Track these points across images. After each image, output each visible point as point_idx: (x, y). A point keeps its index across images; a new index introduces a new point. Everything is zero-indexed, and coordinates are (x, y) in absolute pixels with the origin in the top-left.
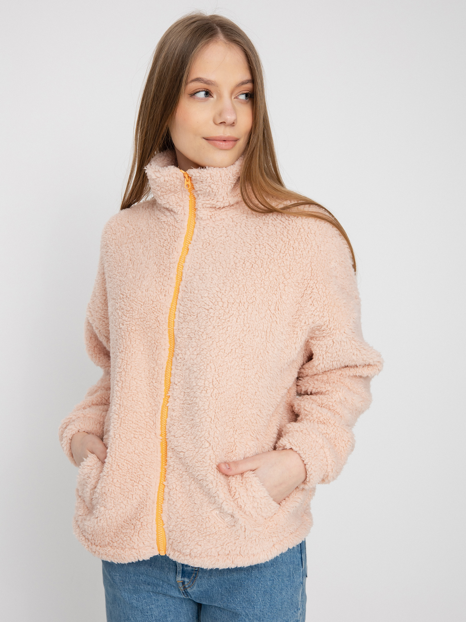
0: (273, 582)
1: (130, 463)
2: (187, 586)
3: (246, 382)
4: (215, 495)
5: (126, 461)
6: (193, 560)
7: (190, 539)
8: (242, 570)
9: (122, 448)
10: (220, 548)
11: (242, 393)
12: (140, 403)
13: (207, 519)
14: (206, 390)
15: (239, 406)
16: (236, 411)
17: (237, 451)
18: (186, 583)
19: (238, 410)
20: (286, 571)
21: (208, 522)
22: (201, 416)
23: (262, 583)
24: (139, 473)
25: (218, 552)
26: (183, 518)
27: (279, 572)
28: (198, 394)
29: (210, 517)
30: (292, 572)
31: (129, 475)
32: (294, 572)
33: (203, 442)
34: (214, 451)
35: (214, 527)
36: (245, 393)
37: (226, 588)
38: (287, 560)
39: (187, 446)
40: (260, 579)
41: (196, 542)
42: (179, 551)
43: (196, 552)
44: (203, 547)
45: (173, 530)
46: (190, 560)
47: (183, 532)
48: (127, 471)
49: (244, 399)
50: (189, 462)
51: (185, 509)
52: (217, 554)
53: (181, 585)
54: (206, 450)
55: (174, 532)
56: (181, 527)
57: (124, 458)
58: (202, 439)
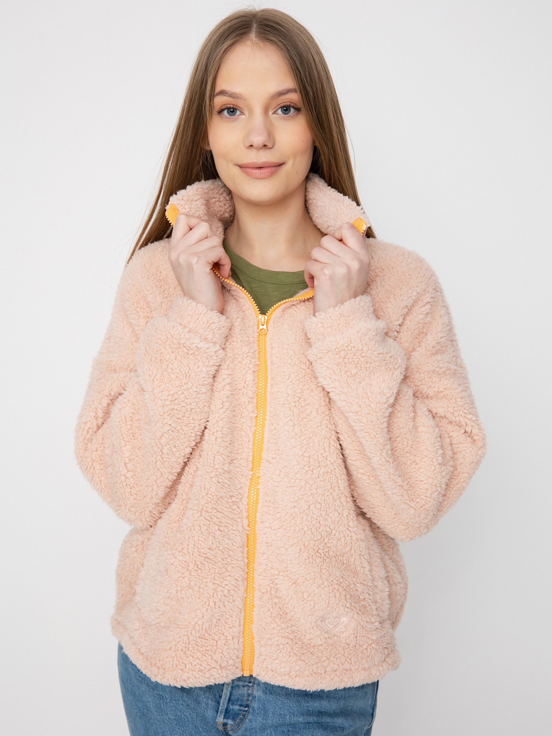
1: (212, 562)
2: (229, 730)
5: (207, 560)
9: (203, 544)
12: (226, 486)
24: (224, 574)
31: (211, 578)
48: (208, 571)
57: (205, 556)
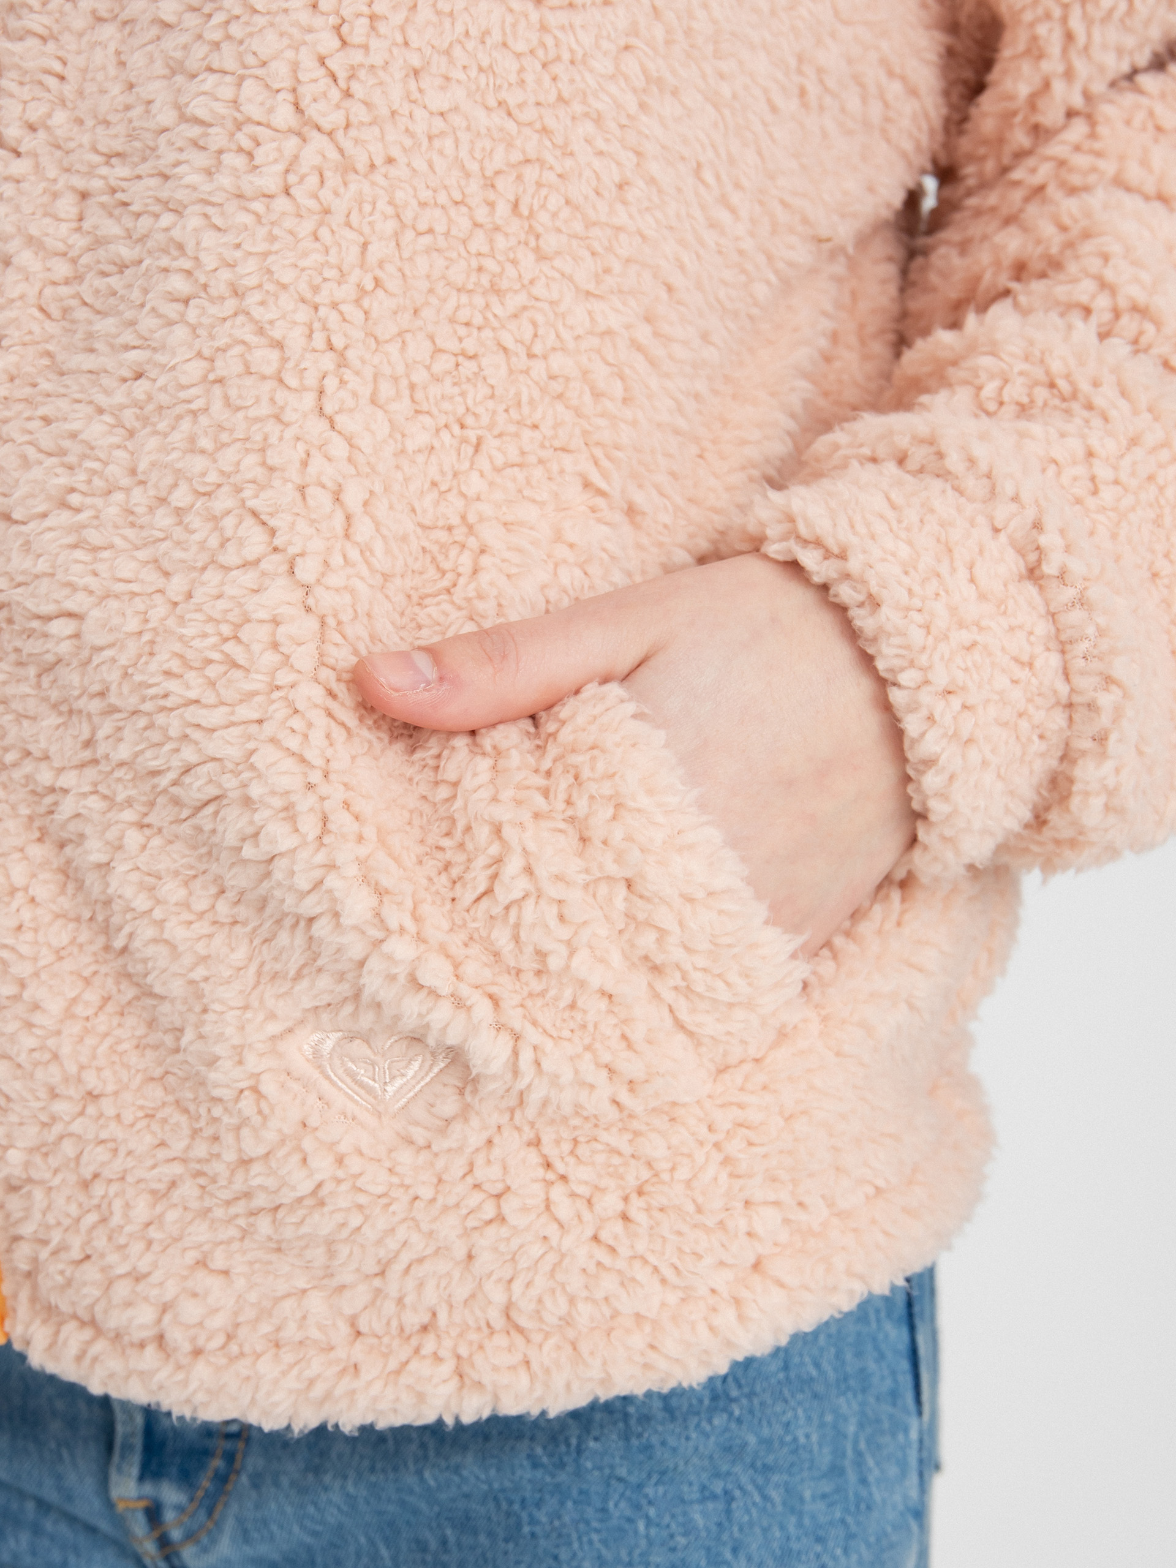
0: (728, 1512)
2: (176, 1534)
3: (552, 97)
4: (310, 906)
6: (180, 1376)
7: (153, 1233)
8: (520, 1437)
10: (360, 1296)
11: (531, 173)
13: (247, 1104)
14: (246, 144)
15: (509, 267)
16: (479, 301)
17: (484, 578)
18: (169, 1516)
19: (494, 299)
20: (814, 1438)
21: (256, 1120)
22: (212, 337)
23: (652, 1512)
25: (353, 1321)
26: (92, 1096)
27: (767, 1443)
28: (188, 180)
29: (268, 1087)
30: (856, 1443)
32: (869, 1442)
33: (229, 522)
34: (308, 589)
35: (296, 1158)
36: (550, 177)
37: (418, 1541)
38: (817, 1365)
39: (101, 567)
40: (640, 1486)
41: (191, 1256)
42: (86, 1318)
43: (201, 1324)
44: (240, 1283)
45: (30, 1180)
46: (161, 1376)
47: (98, 1189)
49: (544, 217)
50: (113, 676)
51: (102, 1029)
52: (344, 1329)
53: (139, 1526)
54: (248, 578)
55: (38, 1194)
56: (85, 1158)
58: (223, 502)
